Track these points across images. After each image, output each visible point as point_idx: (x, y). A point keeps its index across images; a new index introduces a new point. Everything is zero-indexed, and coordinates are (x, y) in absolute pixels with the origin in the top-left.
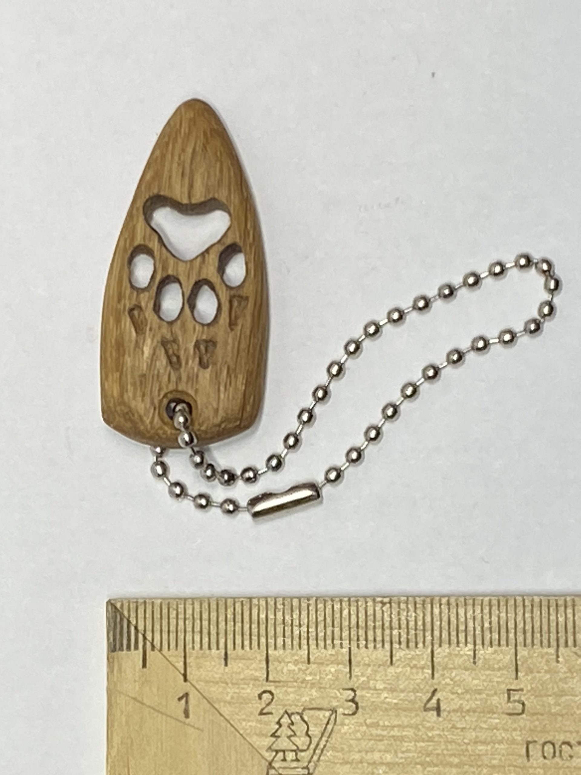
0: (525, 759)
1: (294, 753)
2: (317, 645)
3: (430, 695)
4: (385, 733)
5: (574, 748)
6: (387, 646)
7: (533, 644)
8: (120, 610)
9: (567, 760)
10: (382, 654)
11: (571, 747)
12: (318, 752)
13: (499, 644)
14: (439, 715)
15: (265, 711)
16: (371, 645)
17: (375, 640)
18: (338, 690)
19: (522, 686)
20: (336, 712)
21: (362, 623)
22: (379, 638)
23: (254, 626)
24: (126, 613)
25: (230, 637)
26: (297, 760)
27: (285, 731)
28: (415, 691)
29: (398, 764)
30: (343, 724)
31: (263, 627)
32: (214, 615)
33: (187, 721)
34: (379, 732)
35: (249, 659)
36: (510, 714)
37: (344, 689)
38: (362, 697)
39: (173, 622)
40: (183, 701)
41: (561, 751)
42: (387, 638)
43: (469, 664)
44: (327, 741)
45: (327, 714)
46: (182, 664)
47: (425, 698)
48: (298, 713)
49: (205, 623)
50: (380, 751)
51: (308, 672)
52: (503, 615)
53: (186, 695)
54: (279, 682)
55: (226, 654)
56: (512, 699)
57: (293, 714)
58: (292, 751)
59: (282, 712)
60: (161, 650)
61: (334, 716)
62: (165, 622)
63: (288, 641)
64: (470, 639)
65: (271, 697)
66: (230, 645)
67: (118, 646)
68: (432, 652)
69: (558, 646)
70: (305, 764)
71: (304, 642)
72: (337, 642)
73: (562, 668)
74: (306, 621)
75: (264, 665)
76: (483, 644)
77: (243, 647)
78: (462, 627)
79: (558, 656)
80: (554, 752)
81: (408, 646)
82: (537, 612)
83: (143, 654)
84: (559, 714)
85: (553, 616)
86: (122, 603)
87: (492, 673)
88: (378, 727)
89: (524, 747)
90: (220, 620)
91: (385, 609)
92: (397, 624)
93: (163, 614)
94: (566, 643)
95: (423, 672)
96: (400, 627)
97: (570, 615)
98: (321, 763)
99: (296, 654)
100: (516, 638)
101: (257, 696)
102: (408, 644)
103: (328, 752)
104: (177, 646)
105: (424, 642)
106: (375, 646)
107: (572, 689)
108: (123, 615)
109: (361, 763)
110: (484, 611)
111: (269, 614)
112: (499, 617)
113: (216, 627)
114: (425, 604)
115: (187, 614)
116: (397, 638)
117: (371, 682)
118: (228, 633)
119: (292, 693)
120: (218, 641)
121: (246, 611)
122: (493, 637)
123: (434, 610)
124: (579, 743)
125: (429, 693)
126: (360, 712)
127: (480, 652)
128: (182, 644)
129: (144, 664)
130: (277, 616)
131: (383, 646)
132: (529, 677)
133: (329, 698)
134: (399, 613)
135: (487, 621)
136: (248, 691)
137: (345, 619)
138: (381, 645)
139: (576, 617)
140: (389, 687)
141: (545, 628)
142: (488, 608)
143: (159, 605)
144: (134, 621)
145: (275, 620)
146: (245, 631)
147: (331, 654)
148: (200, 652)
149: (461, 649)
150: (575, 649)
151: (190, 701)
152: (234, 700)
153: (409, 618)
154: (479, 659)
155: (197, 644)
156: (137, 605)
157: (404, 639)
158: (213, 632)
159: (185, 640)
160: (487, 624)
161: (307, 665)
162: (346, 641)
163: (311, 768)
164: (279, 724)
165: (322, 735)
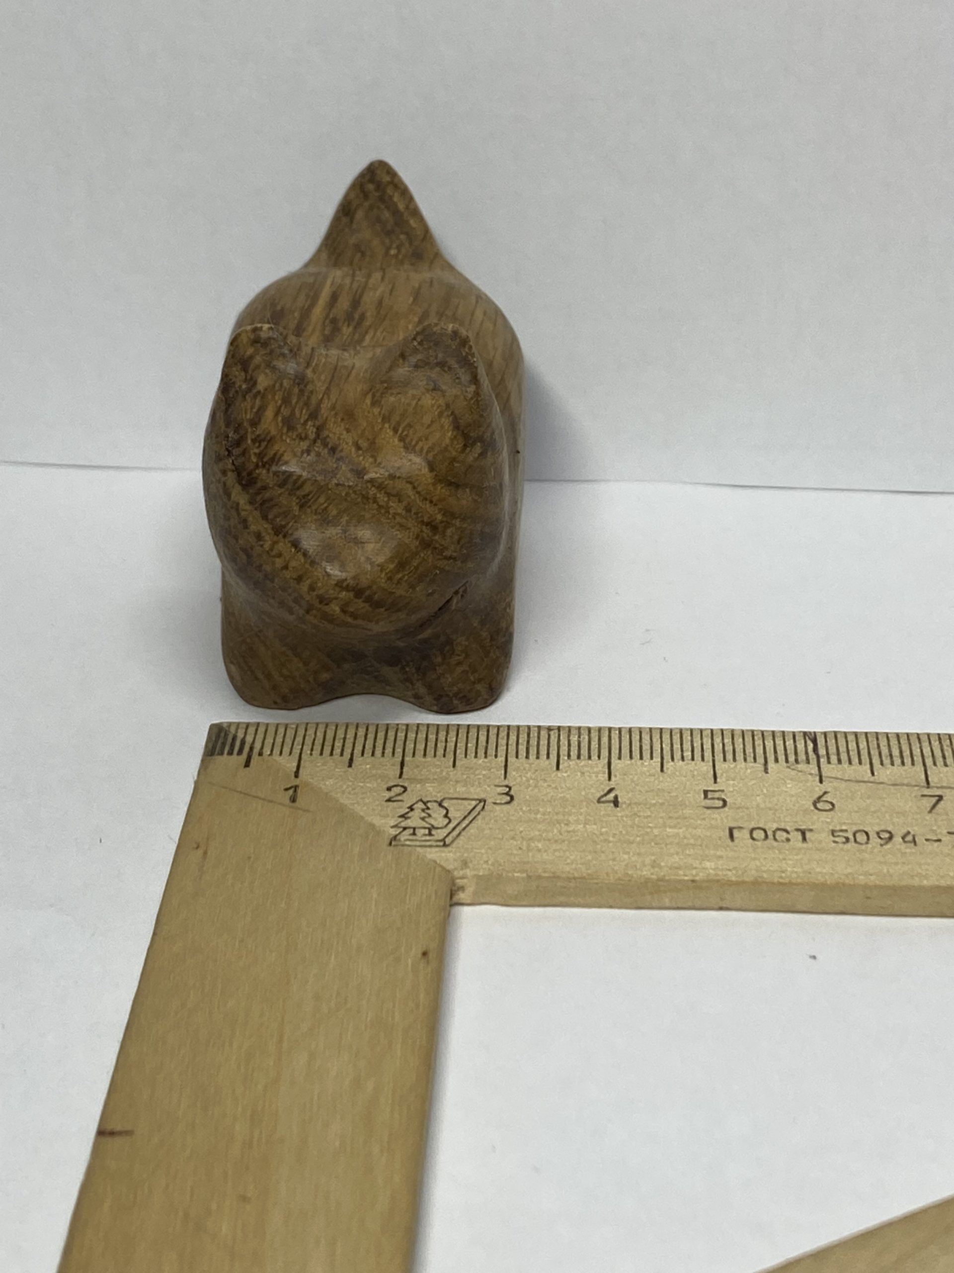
0: (729, 840)
1: (427, 831)
2: (466, 755)
3: (605, 791)
5: (791, 833)
6: (553, 758)
7: (735, 760)
8: (227, 729)
9: (783, 841)
10: (546, 764)
11: (788, 832)
12: (457, 831)
13: (692, 760)
14: (616, 806)
15: (392, 799)
16: (533, 756)
17: (538, 754)
18: (489, 786)
19: (722, 788)
20: (485, 801)
21: (523, 742)
22: (543, 753)
23: (390, 742)
24: (232, 732)
25: (359, 747)
26: (430, 834)
27: (417, 813)
28: (586, 789)
30: (490, 811)
31: (400, 742)
33: (291, 804)
34: (539, 816)
35: (380, 763)
36: (708, 808)
37: (497, 786)
38: (518, 792)
39: (290, 737)
40: (291, 792)
41: (774, 836)
42: (553, 753)
43: (655, 772)
44: (471, 822)
46: (295, 764)
47: (598, 795)
48: (436, 801)
49: (329, 739)
51: (451, 773)
52: (697, 740)
53: (296, 788)
54: (415, 779)
55: (351, 760)
56: (710, 795)
57: (428, 802)
59: (415, 800)
60: (271, 754)
61: (482, 804)
62: (279, 737)
63: (430, 751)
64: (656, 755)
65: (401, 790)
66: (358, 751)
67: (216, 753)
68: (609, 764)
69: (766, 762)
70: (441, 838)
71: (450, 753)
72: (491, 754)
73: (772, 777)
74: (454, 739)
75: (399, 767)
77: (373, 755)
78: (646, 747)
79: (766, 769)
80: (766, 837)
82: (739, 741)
83: (247, 758)
84: (770, 809)
85: (759, 742)
86: (230, 724)
87: (684, 779)
88: (538, 812)
89: (727, 831)
90: (348, 736)
91: (552, 733)
92: (566, 743)
93: (278, 733)
94: (776, 760)
95: (597, 776)
96: (569, 745)
97: (779, 742)
98: (461, 837)
99: (438, 760)
100: (713, 756)
101: (386, 789)
102: (579, 757)
103: (472, 830)
104: (290, 753)
105: (599, 757)
106: (538, 758)
107: (786, 792)
108: (229, 731)
109: (513, 838)
110: (674, 737)
111: (409, 734)
112: (692, 741)
113: (342, 741)
114: (602, 731)
115: (308, 733)
116: (566, 753)
117: (531, 781)
118: (356, 745)
119: (431, 787)
120: (343, 750)
121: (381, 731)
122: (685, 754)
123: (613, 735)
124: (797, 830)
125: (603, 790)
126: (515, 802)
127: (669, 765)
128: (299, 751)
129: (247, 765)
130: (419, 736)
131: (548, 757)
132: (731, 782)
133: (476, 792)
134: (569, 736)
135: (677, 744)
136: (375, 785)
137: (503, 738)
138: (545, 757)
139: (787, 743)
140: (553, 786)
141: (749, 750)
142: (678, 735)
143: (275, 725)
144: (242, 736)
145: (416, 738)
146: (377, 744)
147: (483, 762)
148: (319, 757)
149: (645, 762)
150: (788, 765)
151: (299, 791)
152: (356, 791)
153: (581, 739)
154: (668, 769)
155: (316, 752)
156: (248, 725)
157: (574, 753)
158: (338, 744)
159: (302, 749)
160: (677, 746)
161: (452, 769)
162: (502, 753)
163: (448, 841)
164: (411, 808)
165: (465, 818)
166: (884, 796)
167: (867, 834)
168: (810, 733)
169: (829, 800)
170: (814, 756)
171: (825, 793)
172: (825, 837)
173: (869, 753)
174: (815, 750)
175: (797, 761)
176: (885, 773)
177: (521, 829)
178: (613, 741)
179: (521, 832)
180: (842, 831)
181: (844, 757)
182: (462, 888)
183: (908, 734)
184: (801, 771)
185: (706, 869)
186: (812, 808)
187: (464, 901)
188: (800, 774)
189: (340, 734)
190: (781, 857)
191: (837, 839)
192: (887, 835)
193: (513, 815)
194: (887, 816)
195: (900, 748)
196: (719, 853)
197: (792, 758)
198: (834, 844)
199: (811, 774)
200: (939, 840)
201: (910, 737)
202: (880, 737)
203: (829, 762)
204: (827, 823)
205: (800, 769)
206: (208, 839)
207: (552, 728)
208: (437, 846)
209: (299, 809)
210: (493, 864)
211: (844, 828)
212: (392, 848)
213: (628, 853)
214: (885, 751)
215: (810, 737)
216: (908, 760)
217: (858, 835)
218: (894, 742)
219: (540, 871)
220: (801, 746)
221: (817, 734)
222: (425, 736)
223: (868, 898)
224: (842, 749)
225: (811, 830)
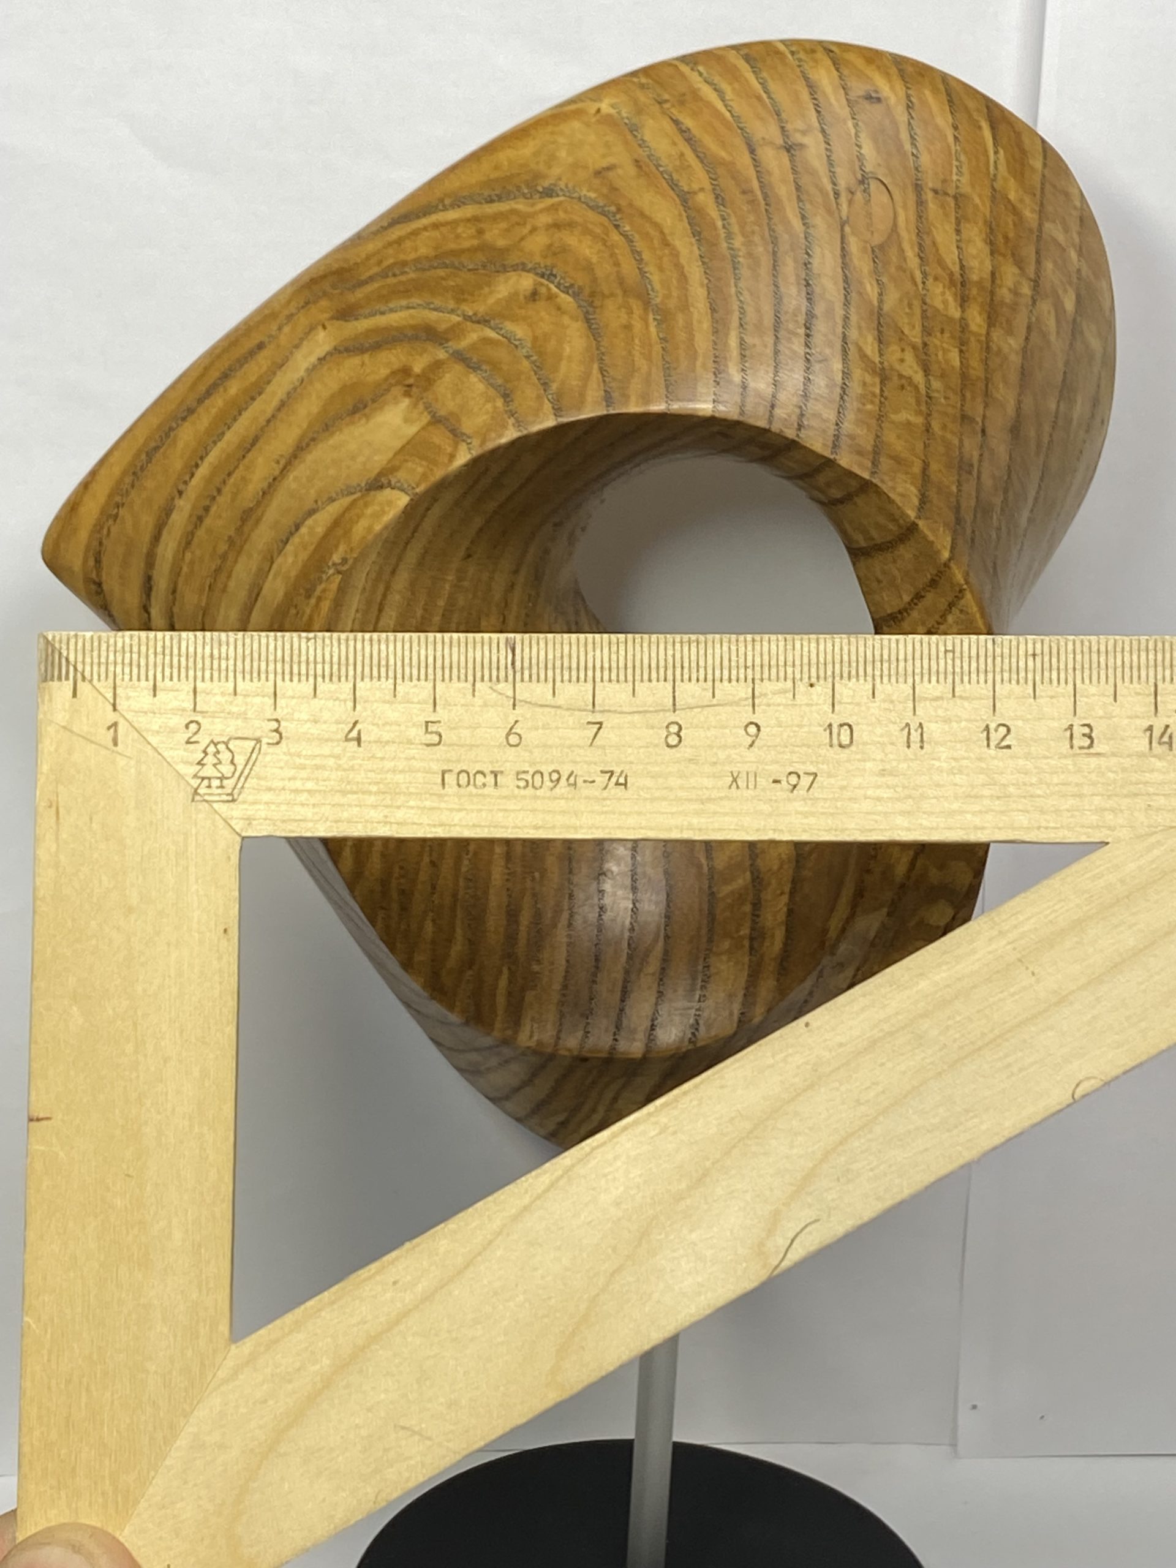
0: (441, 787)
1: (219, 782)
2: (244, 678)
3: (351, 725)
4: (308, 762)
5: (487, 777)
6: (311, 679)
7: (451, 679)
8: (52, 642)
9: (480, 787)
10: (306, 687)
11: (485, 776)
12: (242, 779)
13: (419, 679)
14: (359, 745)
15: (192, 740)
16: (296, 678)
17: (299, 674)
18: (263, 721)
19: (439, 718)
20: (260, 741)
21: (287, 659)
22: (303, 671)
23: (183, 660)
24: (57, 645)
25: (159, 669)
26: (222, 787)
27: (210, 760)
28: (338, 722)
29: (320, 791)
30: (266, 754)
31: (191, 660)
32: (143, 649)
33: (116, 749)
34: (302, 761)
35: (177, 690)
36: (428, 745)
37: (269, 720)
38: (286, 727)
39: (104, 654)
40: (112, 730)
41: (475, 780)
42: (311, 672)
43: (389, 696)
44: (251, 769)
45: (253, 743)
46: (111, 694)
47: (347, 730)
48: (223, 742)
49: (135, 656)
50: (302, 779)
51: (234, 703)
52: (423, 652)
53: (115, 725)
54: (206, 712)
55: (155, 686)
56: (430, 730)
57: (218, 743)
58: (217, 778)
59: (207, 741)
60: (91, 681)
61: (258, 745)
62: (95, 653)
63: (216, 674)
64: (391, 674)
65: (197, 727)
66: (159, 677)
67: (49, 677)
68: (355, 686)
69: (475, 681)
70: (229, 791)
71: (231, 675)
72: (263, 676)
73: (478, 701)
74: (233, 655)
75: (192, 696)
76: (403, 678)
77: (171, 679)
78: (383, 663)
79: (474, 690)
80: (469, 781)
81: (331, 680)
82: (455, 649)
83: (74, 685)
84: (474, 746)
85: (470, 655)
87: (411, 707)
88: (300, 755)
89: (440, 776)
90: (149, 653)
91: (310, 644)
92: (321, 657)
93: (94, 647)
94: (482, 680)
95: (345, 705)
96: (323, 662)
97: (486, 652)
98: (245, 790)
99: (223, 685)
100: (434, 674)
101: (185, 726)
103: (253, 780)
104: (107, 677)
105: (347, 678)
106: (299, 679)
107: (487, 721)
108: (55, 647)
110: (406, 647)
111: (197, 647)
112: (419, 653)
113: (145, 659)
114: (349, 642)
115: (117, 648)
116: (321, 672)
117: (295, 713)
118: (157, 665)
119: (219, 722)
120: (147, 673)
121: (175, 646)
122: (413, 672)
123: (357, 645)
124: (492, 772)
125: (350, 723)
126: (284, 742)
127: (400, 686)
128: (113, 675)
129: (75, 695)
130: (206, 650)
131: (307, 679)
132: (447, 709)
133: (253, 728)
134: (323, 648)
135: (407, 656)
136: (176, 720)
137: (271, 655)
138: (305, 679)
139: (492, 654)
140: (312, 717)
141: (462, 664)
142: (409, 644)
144: (66, 653)
145: (203, 653)
146: (173, 663)
147: (257, 686)
148: (130, 683)
149: (382, 683)
150: (491, 684)
151: (118, 730)
152: (162, 730)
153: (333, 653)
154: (399, 692)
155: (127, 676)
156: (69, 638)
157: (327, 673)
158: (143, 664)
159: (115, 671)
161: (234, 697)
162: (271, 676)
164: (205, 752)
166: (560, 724)
167: (542, 774)
168: (511, 639)
169: (518, 731)
170: (512, 673)
171: (516, 722)
172: (511, 781)
173: (554, 664)
174: (513, 663)
175: (498, 681)
176: (563, 693)
177: (289, 776)
178: (357, 655)
179: (289, 782)
180: (524, 772)
181: (534, 674)
184: (500, 693)
185: (424, 825)
186: (505, 742)
188: (499, 696)
190: (478, 807)
191: (519, 783)
192: (555, 776)
193: (282, 759)
194: (559, 752)
195: (578, 657)
196: (433, 804)
197: (494, 675)
198: (516, 791)
199: (507, 697)
200: (593, 782)
201: (588, 641)
203: (522, 680)
204: (515, 762)
205: (499, 690)
206: (57, 795)
208: (228, 801)
209: (120, 755)
210: (269, 823)
211: (526, 769)
212: (194, 804)
213: (367, 806)
214: (566, 664)
215: (511, 645)
216: (582, 675)
217: (536, 778)
218: (574, 649)
220: (502, 658)
222: (210, 650)
224: (534, 661)
225: (502, 772)
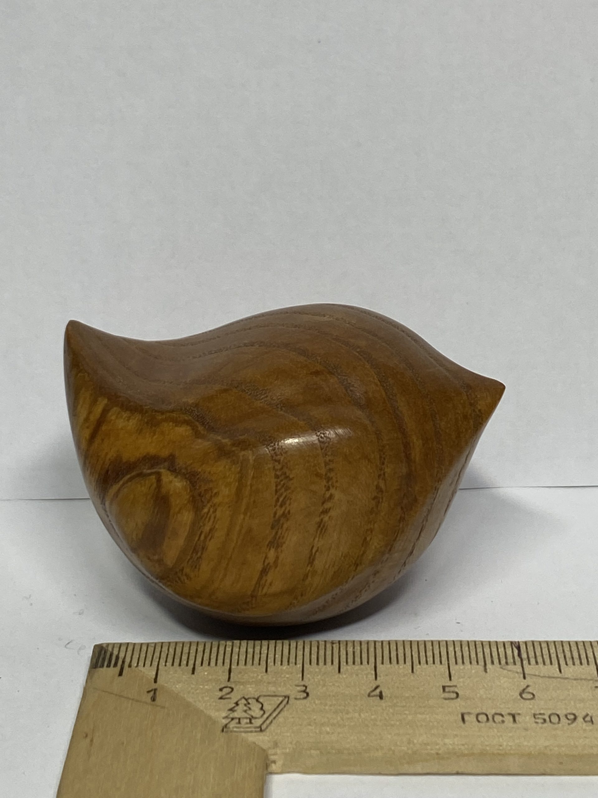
0: (461, 723)
1: (248, 721)
2: (275, 663)
3: (374, 687)
5: (505, 717)
6: (336, 663)
7: (463, 663)
8: (106, 648)
9: (499, 723)
10: (331, 669)
11: (502, 716)
12: (270, 719)
13: (434, 664)
14: (381, 699)
15: (224, 697)
16: (321, 663)
18: (291, 686)
19: (455, 684)
20: (289, 697)
22: (329, 661)
23: (221, 655)
26: (250, 723)
27: (241, 707)
31: (228, 655)
33: (154, 703)
36: (446, 699)
37: (297, 686)
38: (313, 690)
39: (150, 653)
40: (152, 693)
41: (493, 719)
42: (336, 660)
43: (407, 672)
44: (279, 713)
46: (154, 673)
47: (368, 691)
48: (254, 698)
51: (264, 677)
52: (436, 649)
53: (155, 690)
54: (239, 682)
55: (194, 669)
56: (447, 689)
57: (249, 698)
58: (247, 718)
59: (239, 697)
60: (137, 666)
61: (287, 699)
62: (143, 653)
63: (249, 662)
64: (408, 661)
65: (230, 690)
66: (198, 662)
67: (99, 666)
68: (375, 667)
70: (258, 725)
72: (292, 662)
73: (490, 675)
74: (266, 652)
75: (228, 674)
76: (420, 663)
77: (209, 665)
78: (401, 655)
79: (486, 669)
80: (488, 719)
82: (465, 649)
83: (121, 669)
84: (490, 699)
85: (480, 650)
86: (108, 645)
87: (429, 678)
88: (326, 705)
89: (460, 716)
90: (191, 651)
91: (334, 646)
92: (345, 653)
93: (142, 650)
94: (493, 663)
95: (367, 677)
96: (347, 654)
97: (494, 649)
98: (273, 724)
99: (256, 668)
100: (448, 660)
101: (218, 690)
102: (354, 663)
103: (280, 719)
104: (151, 665)
105: (368, 663)
106: (325, 664)
107: (500, 686)
108: (108, 650)
109: (310, 725)
110: (420, 647)
111: (234, 648)
112: (433, 650)
113: (187, 655)
114: (369, 644)
115: (163, 650)
116: (345, 660)
117: (321, 682)
118: (197, 658)
119: (251, 687)
120: (188, 662)
121: (214, 647)
122: (428, 660)
123: (377, 646)
124: (509, 714)
125: (372, 687)
126: (310, 698)
127: (417, 667)
128: (156, 664)
129: (121, 674)
130: (241, 650)
131: (332, 663)
132: (461, 680)
133: (282, 690)
134: (346, 648)
135: (422, 653)
136: (211, 687)
137: (300, 651)
138: (330, 663)
139: (500, 650)
140: (337, 684)
141: (473, 655)
142: (423, 646)
143: (140, 645)
144: (117, 653)
145: (239, 651)
146: (212, 657)
147: (287, 668)
148: (171, 668)
149: (401, 665)
150: (501, 666)
151: (157, 693)
152: (198, 691)
153: (355, 650)
154: (416, 671)
155: (169, 663)
156: (121, 645)
157: (350, 660)
158: (185, 657)
159: (159, 662)
160: (422, 654)
161: (265, 674)
162: (300, 661)
163: (264, 727)
164: (237, 704)
165: (275, 710)
166: (570, 688)
167: (558, 716)
168: (515, 642)
169: (531, 691)
170: (519, 659)
171: (528, 686)
172: (528, 719)
173: (557, 656)
174: (519, 655)
175: (507, 663)
176: (569, 671)
177: (315, 717)
178: (377, 651)
179: (315, 720)
180: (540, 714)
181: (540, 660)
182: (274, 762)
183: (584, 642)
184: (510, 671)
185: (445, 744)
186: (519, 697)
187: (275, 772)
188: (509, 673)
189: (186, 650)
190: (499, 734)
191: (537, 721)
192: (572, 717)
193: (309, 707)
194: (572, 703)
195: (579, 652)
196: (455, 733)
197: (503, 661)
198: (535, 724)
199: (517, 673)
201: (586, 644)
202: (564, 644)
203: (529, 664)
204: (531, 709)
205: (509, 669)
206: (93, 730)
207: (334, 642)
208: (256, 732)
209: (157, 706)
210: (296, 744)
211: (542, 712)
212: (224, 733)
213: (390, 734)
214: (568, 655)
215: (516, 645)
216: (584, 661)
217: (552, 717)
218: (574, 648)
219: (329, 748)
220: (509, 652)
221: (521, 643)
222: (245, 650)
223: (561, 763)
224: (538, 653)
225: (519, 714)
